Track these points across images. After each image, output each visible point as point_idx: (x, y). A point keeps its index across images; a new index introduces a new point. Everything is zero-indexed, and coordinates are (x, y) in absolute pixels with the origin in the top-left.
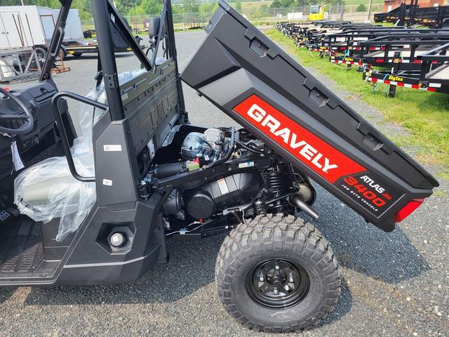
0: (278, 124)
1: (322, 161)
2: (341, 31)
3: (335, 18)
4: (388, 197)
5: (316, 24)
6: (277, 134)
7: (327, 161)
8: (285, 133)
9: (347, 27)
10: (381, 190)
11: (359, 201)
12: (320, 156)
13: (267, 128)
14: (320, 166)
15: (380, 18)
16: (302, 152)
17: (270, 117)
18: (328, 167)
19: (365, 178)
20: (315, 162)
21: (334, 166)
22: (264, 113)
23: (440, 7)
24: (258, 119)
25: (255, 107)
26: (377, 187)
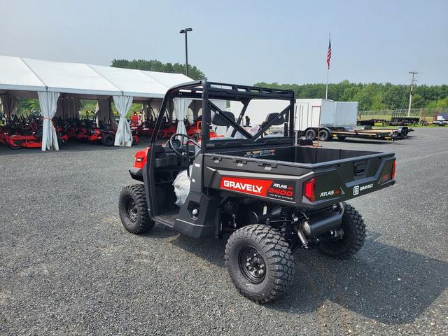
0: (234, 183)
1: (256, 189)
4: (292, 189)
6: (236, 187)
7: (257, 187)
8: (238, 185)
10: (285, 187)
11: (281, 198)
12: (254, 186)
14: (257, 191)
16: (247, 189)
17: (231, 182)
18: (259, 189)
19: (275, 185)
20: (254, 191)
21: (261, 188)
22: (228, 182)
24: (228, 186)
25: (225, 181)
26: (282, 186)
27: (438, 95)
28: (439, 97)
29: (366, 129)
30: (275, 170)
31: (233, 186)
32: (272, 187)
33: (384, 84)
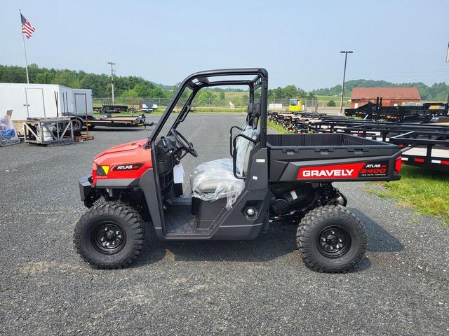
0: (317, 172)
1: (345, 172)
2: (320, 121)
3: (310, 110)
5: (296, 114)
6: (320, 175)
7: (347, 171)
8: (323, 173)
9: (325, 118)
10: (379, 166)
11: (374, 176)
12: (343, 171)
13: (315, 176)
14: (346, 175)
15: (349, 112)
16: (335, 175)
17: (312, 172)
18: (350, 173)
19: (368, 166)
20: (343, 174)
21: (352, 170)
22: (309, 171)
23: (399, 106)
24: (309, 175)
25: (304, 172)
26: (376, 166)
27: (127, 85)
28: (129, 87)
29: (108, 117)
30: (366, 154)
31: (317, 174)
32: (365, 168)
33: (78, 72)
